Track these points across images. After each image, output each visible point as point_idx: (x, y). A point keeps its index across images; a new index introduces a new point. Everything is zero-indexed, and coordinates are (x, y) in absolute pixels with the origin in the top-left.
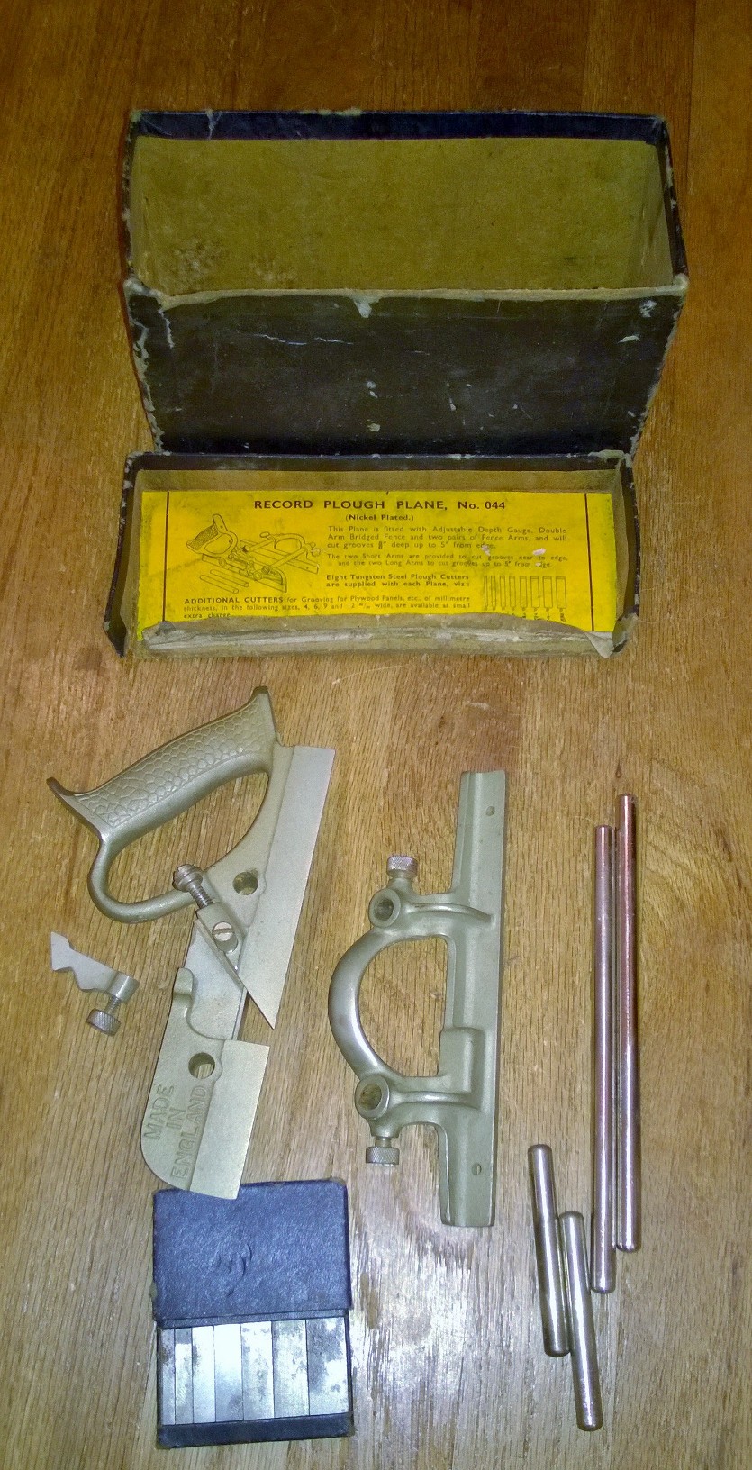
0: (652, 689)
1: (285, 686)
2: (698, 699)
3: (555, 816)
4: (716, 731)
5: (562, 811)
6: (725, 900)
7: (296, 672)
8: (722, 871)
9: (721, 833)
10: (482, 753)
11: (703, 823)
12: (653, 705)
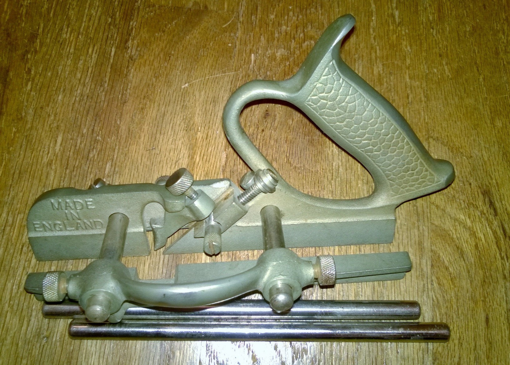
0: (424, 85)
1: (145, 90)
2: (460, 91)
3: (357, 184)
4: (475, 115)
5: (363, 180)
6: (494, 247)
7: (154, 79)
8: (490, 224)
9: (486, 193)
10: (298, 137)
11: (472, 186)
12: (426, 96)
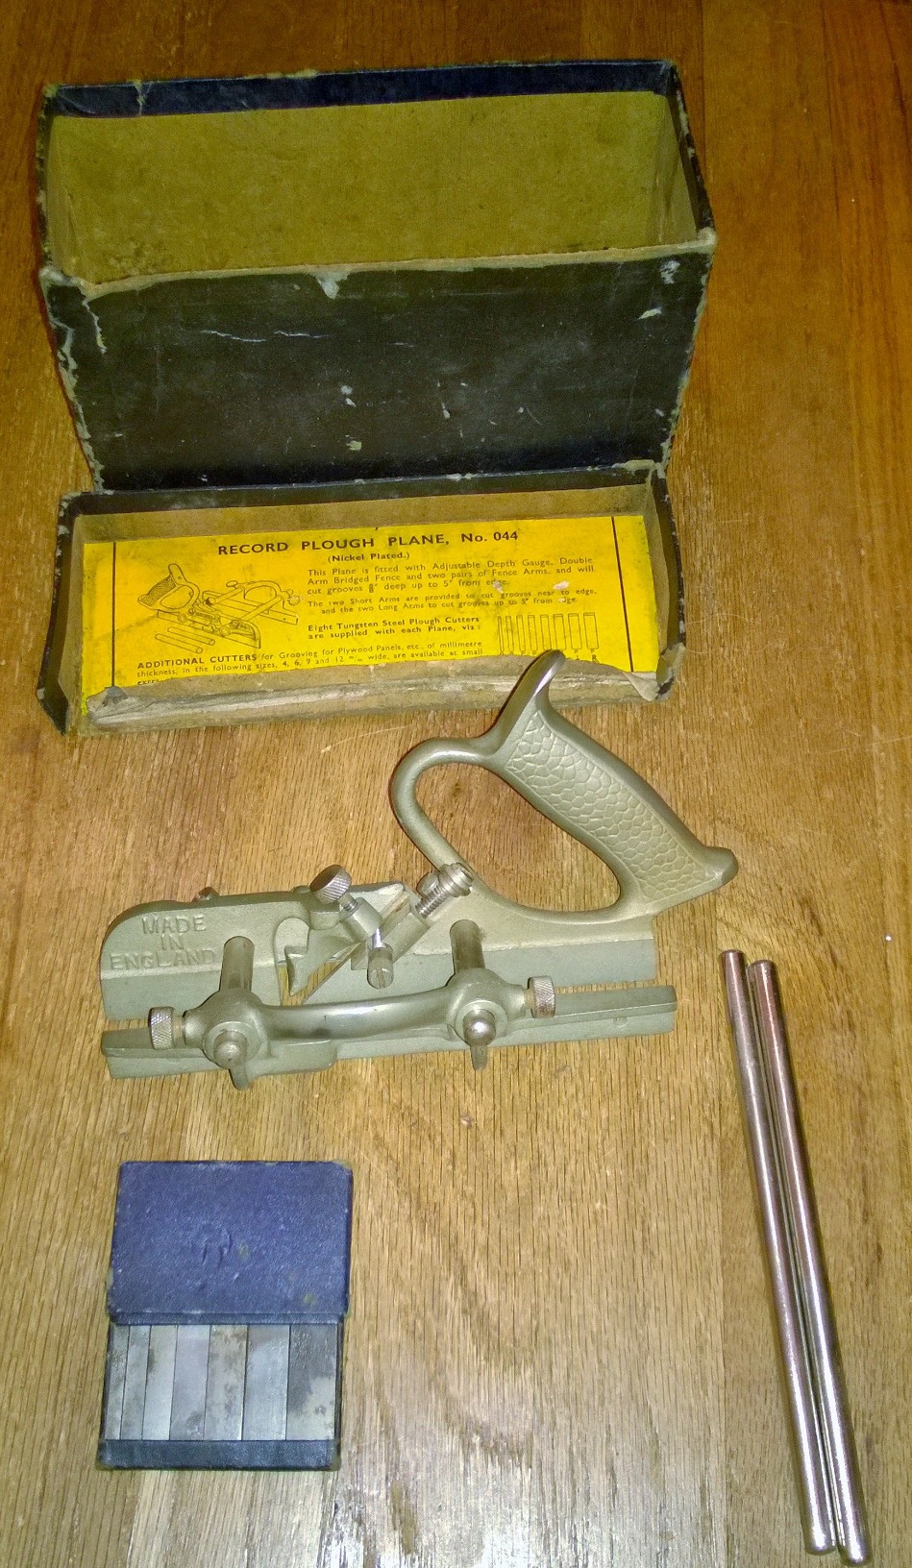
0: (708, 736)
1: (263, 758)
2: (765, 745)
3: (602, 894)
4: (790, 783)
5: (610, 886)
6: (818, 983)
7: (277, 741)
8: (812, 949)
9: (806, 902)
10: (508, 824)
11: (783, 892)
12: (712, 756)
